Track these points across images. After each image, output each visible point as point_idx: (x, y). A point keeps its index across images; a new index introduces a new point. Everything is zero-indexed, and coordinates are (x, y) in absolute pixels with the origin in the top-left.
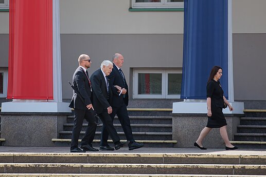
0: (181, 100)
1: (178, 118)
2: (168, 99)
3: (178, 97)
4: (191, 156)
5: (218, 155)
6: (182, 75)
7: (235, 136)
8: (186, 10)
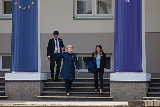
0: (10, 72)
1: (8, 83)
2: (2, 72)
3: (8, 70)
4: (16, 105)
5: (32, 105)
6: (11, 57)
7: (41, 93)
8: (13, 19)
